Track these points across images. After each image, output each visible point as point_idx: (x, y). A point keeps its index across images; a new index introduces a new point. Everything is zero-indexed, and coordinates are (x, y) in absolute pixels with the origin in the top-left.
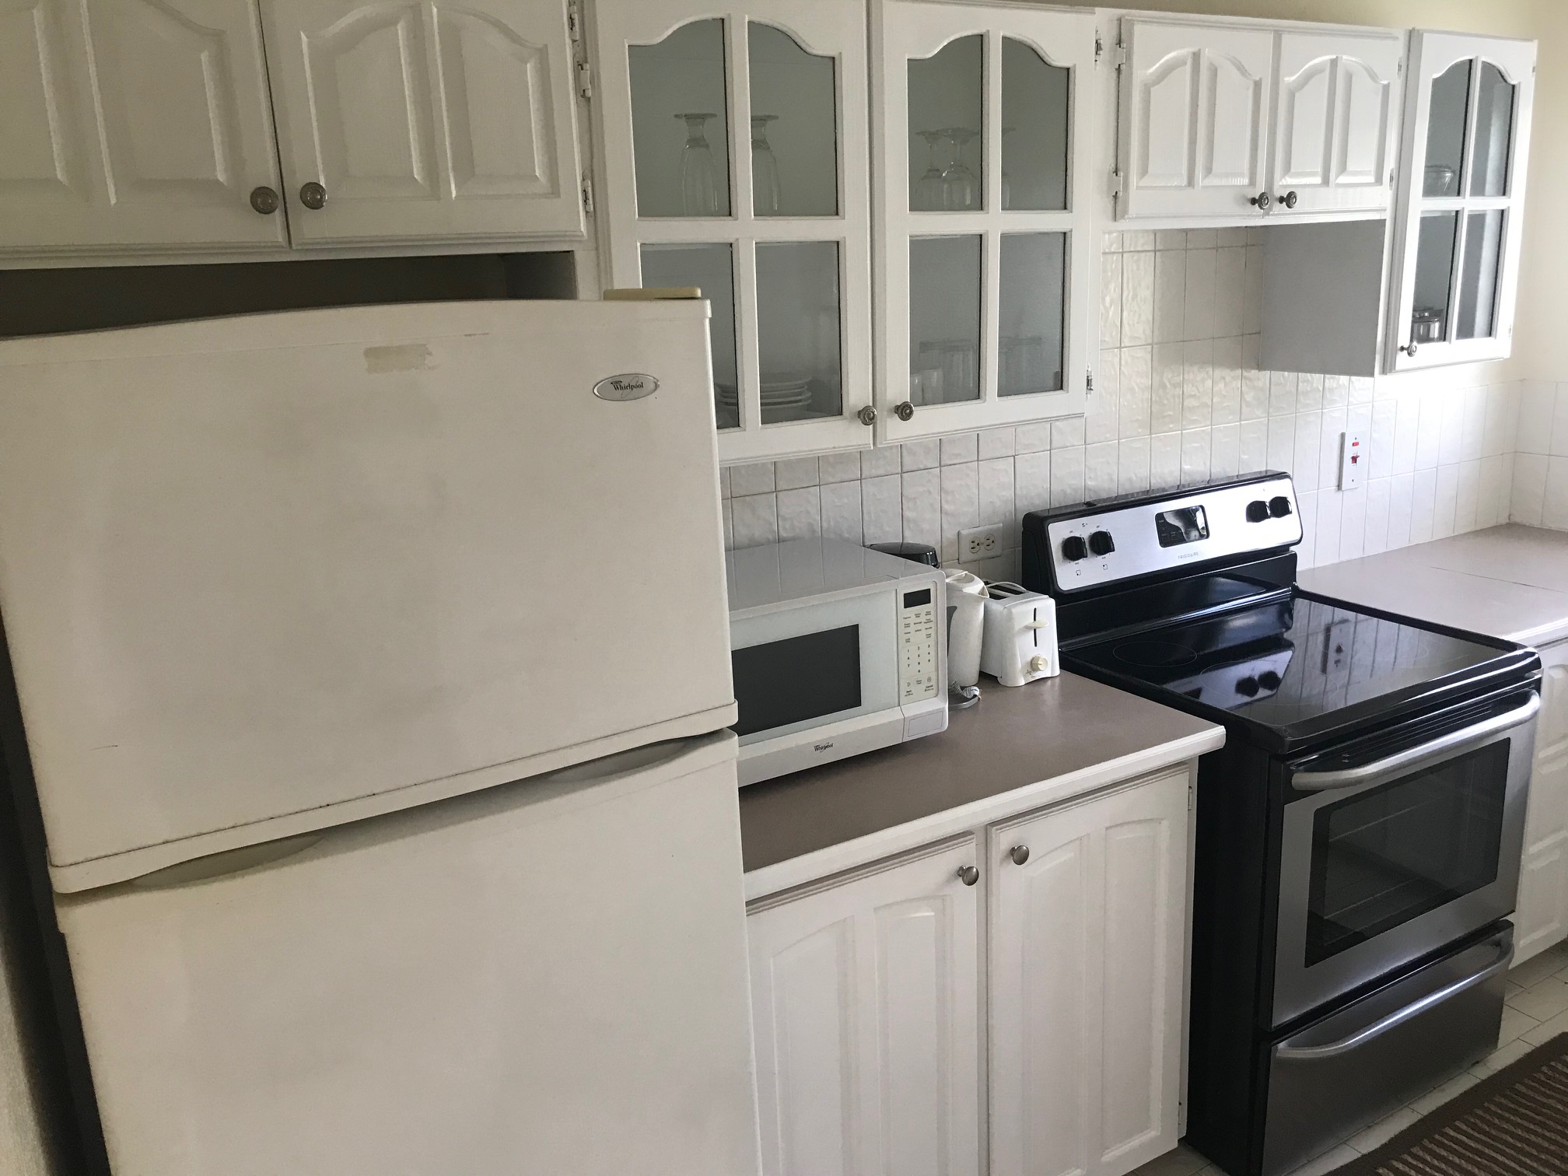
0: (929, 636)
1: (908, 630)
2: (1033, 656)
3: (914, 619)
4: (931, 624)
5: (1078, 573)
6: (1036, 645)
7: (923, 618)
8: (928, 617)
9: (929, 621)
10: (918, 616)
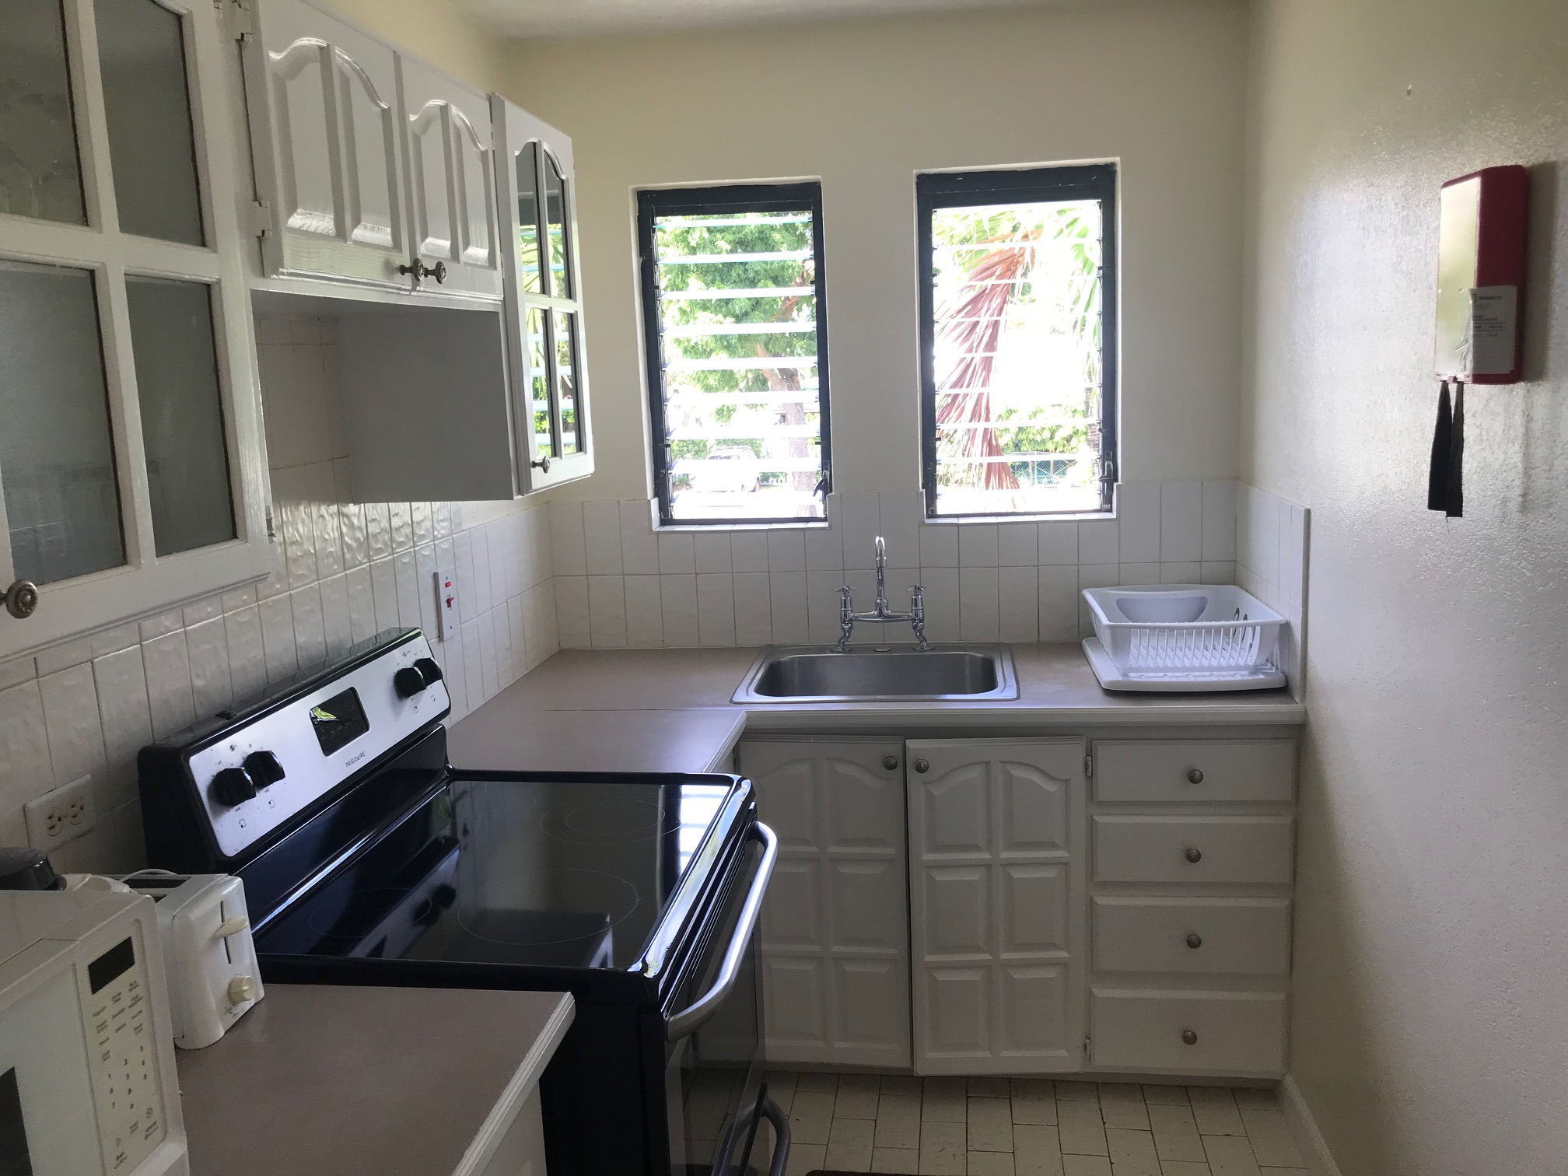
0: (138, 1029)
1: (104, 1035)
2: (228, 981)
3: (112, 1009)
4: (141, 1006)
5: (242, 823)
6: (230, 962)
7: (126, 1000)
8: (134, 993)
9: (136, 1000)
10: (116, 999)
